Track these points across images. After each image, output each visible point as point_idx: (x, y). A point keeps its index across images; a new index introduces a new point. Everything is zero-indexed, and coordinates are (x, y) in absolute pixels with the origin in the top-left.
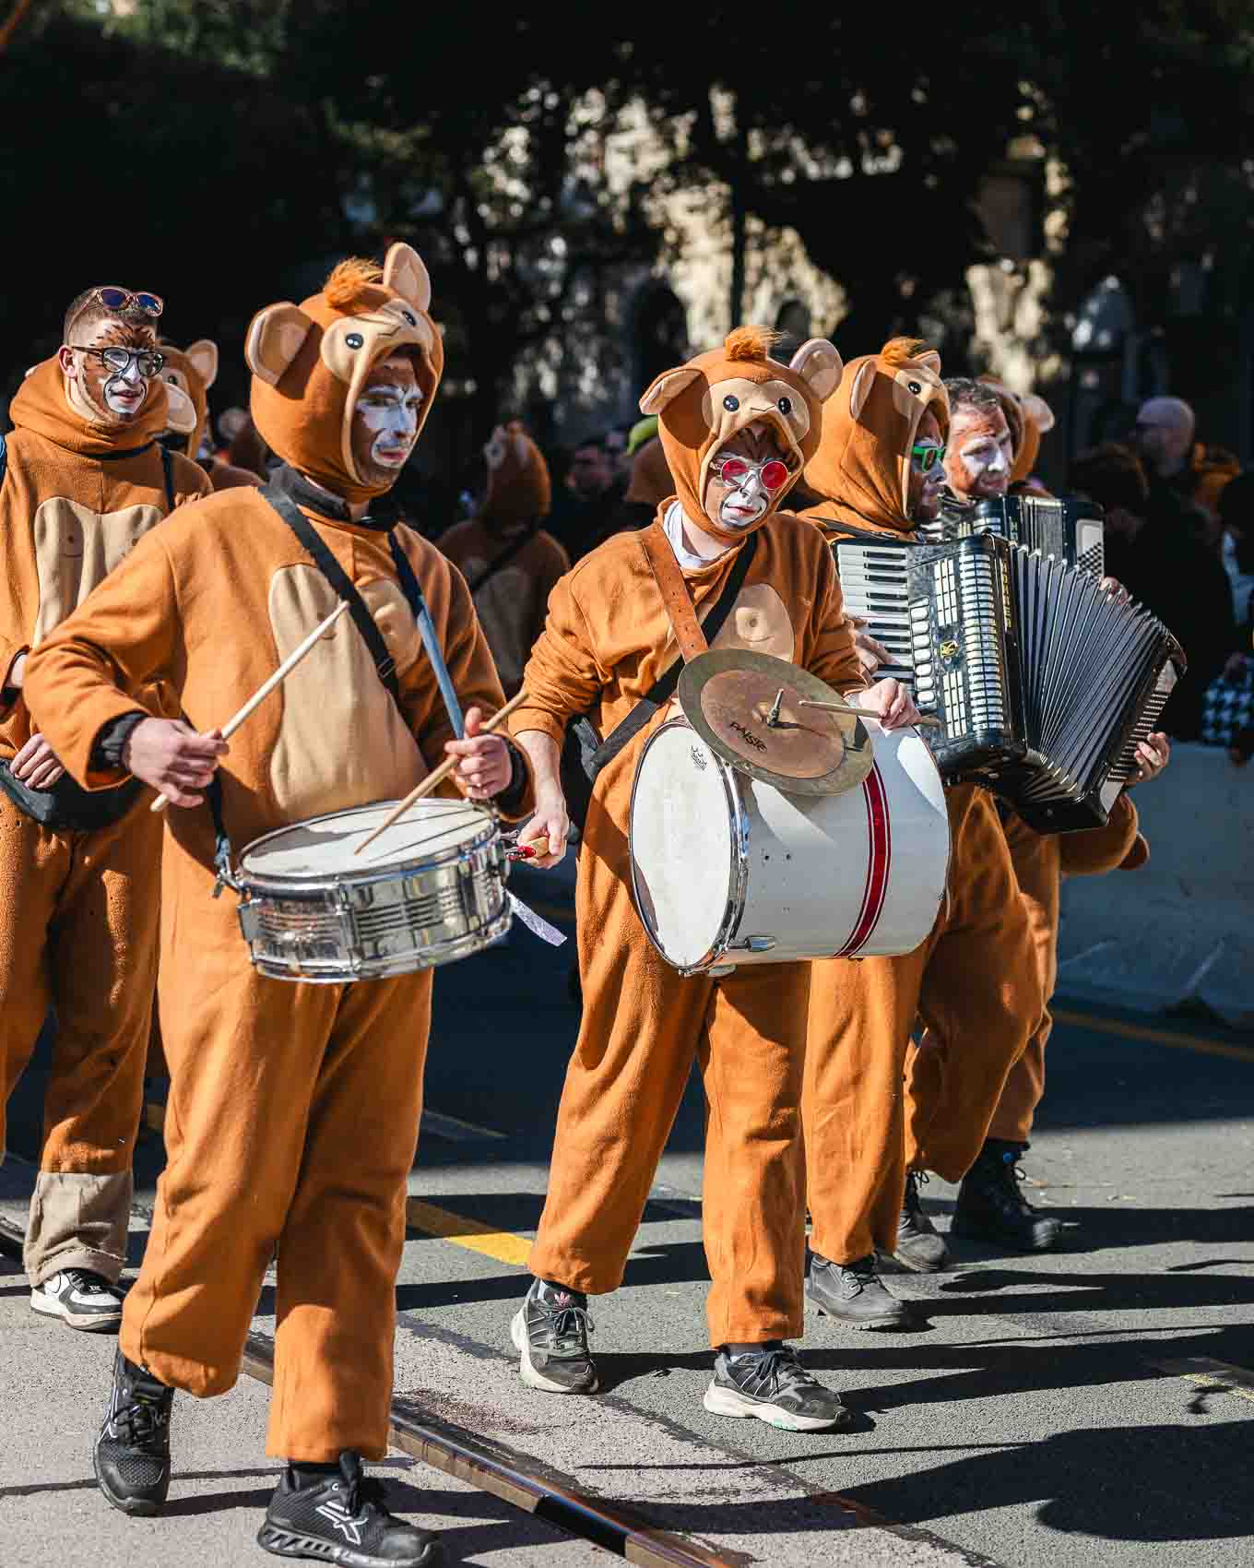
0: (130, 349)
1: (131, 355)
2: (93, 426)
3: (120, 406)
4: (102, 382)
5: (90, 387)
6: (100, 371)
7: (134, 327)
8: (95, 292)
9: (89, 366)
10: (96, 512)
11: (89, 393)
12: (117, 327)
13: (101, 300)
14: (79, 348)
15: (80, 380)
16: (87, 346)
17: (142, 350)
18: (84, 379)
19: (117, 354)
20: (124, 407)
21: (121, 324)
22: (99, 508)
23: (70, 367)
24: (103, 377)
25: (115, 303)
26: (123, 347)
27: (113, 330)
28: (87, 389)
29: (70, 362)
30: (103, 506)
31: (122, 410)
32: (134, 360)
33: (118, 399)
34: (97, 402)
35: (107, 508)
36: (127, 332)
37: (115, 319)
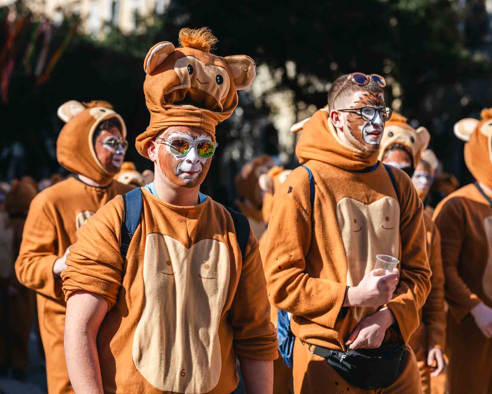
0: (375, 107)
1: (376, 110)
2: (357, 154)
3: (372, 140)
4: (361, 128)
5: (354, 132)
6: (359, 122)
7: (375, 94)
8: (350, 77)
9: (352, 119)
10: (365, 204)
11: (353, 135)
12: (366, 95)
13: (353, 80)
14: (342, 111)
15: (346, 129)
16: (348, 107)
17: (380, 106)
18: (349, 127)
19: (368, 111)
20: (374, 141)
21: (367, 93)
22: (366, 201)
23: (338, 122)
24: (361, 125)
25: (361, 82)
26: (371, 106)
27: (363, 97)
28: (351, 133)
29: (337, 119)
30: (368, 200)
31: (373, 143)
32: (377, 113)
33: (370, 137)
34: (359, 140)
35: (370, 201)
36: (372, 97)
37: (364, 90)
